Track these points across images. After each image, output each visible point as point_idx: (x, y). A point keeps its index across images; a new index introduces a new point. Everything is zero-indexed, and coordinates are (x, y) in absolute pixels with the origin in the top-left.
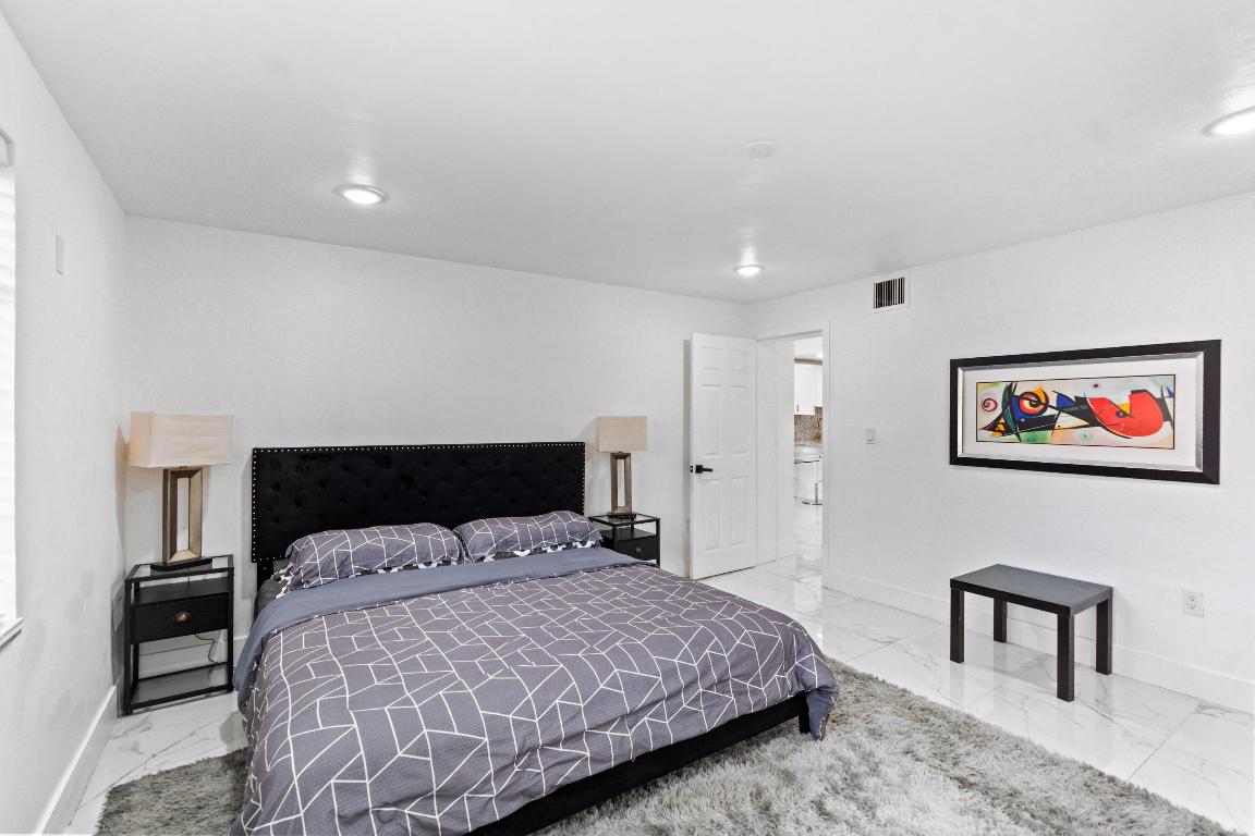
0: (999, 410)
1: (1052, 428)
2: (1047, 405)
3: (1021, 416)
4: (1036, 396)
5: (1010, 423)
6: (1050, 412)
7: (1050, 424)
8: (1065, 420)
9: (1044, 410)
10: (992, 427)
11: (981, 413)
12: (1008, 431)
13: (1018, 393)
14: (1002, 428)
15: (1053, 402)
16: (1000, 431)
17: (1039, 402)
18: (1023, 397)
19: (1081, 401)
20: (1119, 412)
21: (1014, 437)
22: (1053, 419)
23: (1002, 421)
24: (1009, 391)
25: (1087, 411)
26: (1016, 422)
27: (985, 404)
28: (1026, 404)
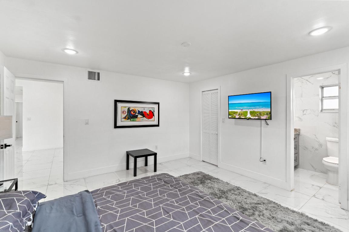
0: (126, 114)
1: (137, 118)
2: (136, 113)
3: (131, 115)
4: (134, 110)
5: (129, 117)
6: (137, 114)
7: (136, 117)
8: (139, 116)
9: (136, 114)
10: (125, 118)
11: (122, 114)
12: (128, 119)
13: (131, 110)
14: (127, 118)
15: (137, 112)
16: (127, 119)
17: (135, 112)
18: (131, 111)
19: (142, 112)
20: (148, 115)
21: (130, 120)
22: (137, 116)
23: (127, 116)
24: (129, 109)
25: (143, 114)
26: (130, 117)
27: (123, 112)
28: (132, 112)
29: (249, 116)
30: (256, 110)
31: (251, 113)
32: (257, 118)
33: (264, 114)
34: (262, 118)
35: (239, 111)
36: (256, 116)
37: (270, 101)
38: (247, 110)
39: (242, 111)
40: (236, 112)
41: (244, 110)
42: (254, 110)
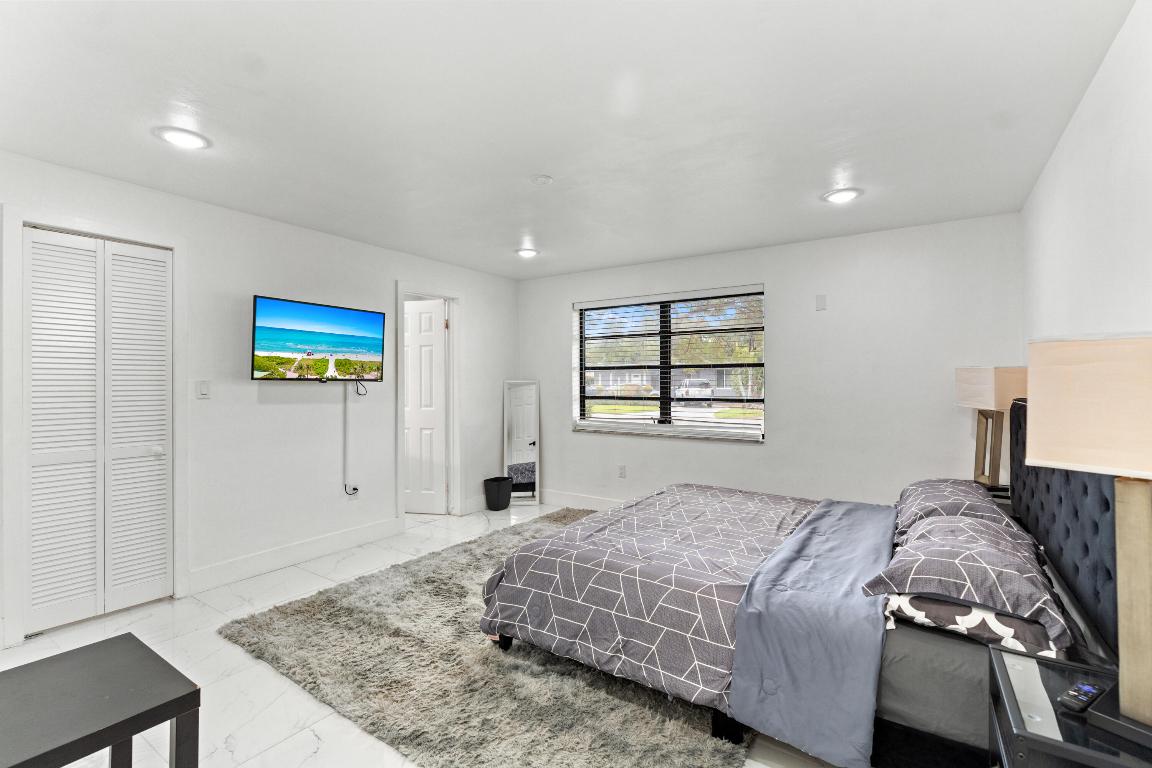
29: (331, 372)
30: (353, 358)
31: (339, 365)
32: (353, 377)
33: (371, 369)
34: (366, 377)
35: (299, 356)
36: (351, 374)
37: (381, 337)
38: (328, 357)
39: (311, 357)
40: (289, 361)
41: (317, 356)
42: (348, 356)
